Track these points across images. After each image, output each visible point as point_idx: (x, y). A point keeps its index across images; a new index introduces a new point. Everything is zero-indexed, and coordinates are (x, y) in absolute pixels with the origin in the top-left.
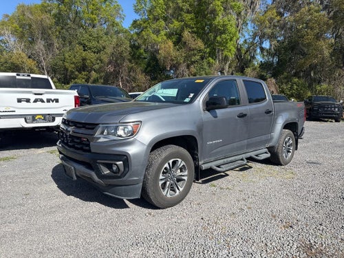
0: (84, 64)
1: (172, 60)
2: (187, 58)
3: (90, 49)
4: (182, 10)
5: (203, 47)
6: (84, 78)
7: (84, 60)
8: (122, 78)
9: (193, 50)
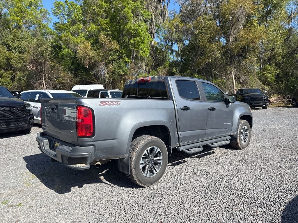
0: (8, 64)
1: (90, 59)
2: (105, 57)
3: (15, 49)
4: (98, 15)
5: (118, 48)
6: (9, 77)
7: (8, 59)
8: (45, 76)
9: (110, 50)
